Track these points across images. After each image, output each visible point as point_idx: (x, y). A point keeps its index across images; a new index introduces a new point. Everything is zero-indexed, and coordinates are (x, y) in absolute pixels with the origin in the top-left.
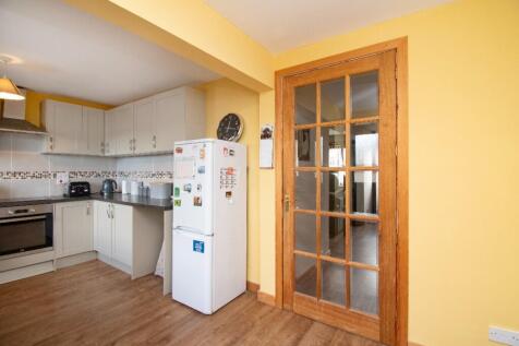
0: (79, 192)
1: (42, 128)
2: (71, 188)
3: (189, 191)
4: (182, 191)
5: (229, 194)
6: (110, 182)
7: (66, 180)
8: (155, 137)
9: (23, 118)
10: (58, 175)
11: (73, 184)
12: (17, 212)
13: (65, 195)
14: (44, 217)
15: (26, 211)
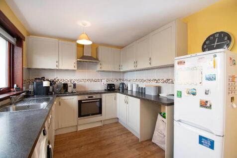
0: (111, 89)
1: (97, 59)
2: (108, 87)
3: (194, 94)
4: (184, 94)
5: (232, 99)
6: (123, 84)
7: (106, 83)
8: (150, 59)
9: (90, 55)
10: (103, 81)
11: (109, 85)
12: (89, 97)
13: (105, 90)
14: (98, 100)
15: (92, 97)
